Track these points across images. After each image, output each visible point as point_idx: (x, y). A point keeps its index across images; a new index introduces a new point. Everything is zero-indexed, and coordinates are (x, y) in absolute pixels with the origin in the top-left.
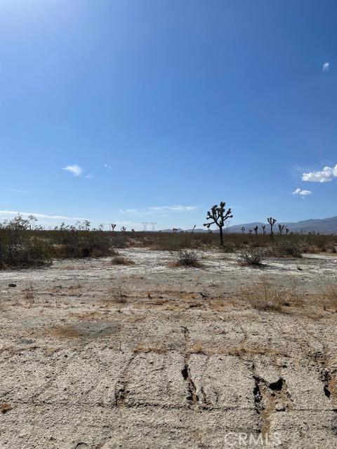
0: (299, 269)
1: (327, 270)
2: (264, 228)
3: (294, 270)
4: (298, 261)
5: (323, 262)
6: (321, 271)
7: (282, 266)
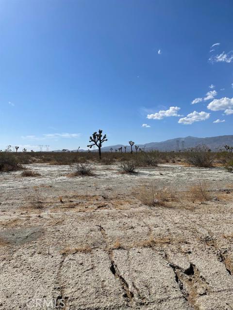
0: (161, 174)
1: (178, 174)
2: (125, 148)
3: (158, 175)
4: (157, 169)
5: (173, 169)
6: (175, 175)
7: (148, 172)
